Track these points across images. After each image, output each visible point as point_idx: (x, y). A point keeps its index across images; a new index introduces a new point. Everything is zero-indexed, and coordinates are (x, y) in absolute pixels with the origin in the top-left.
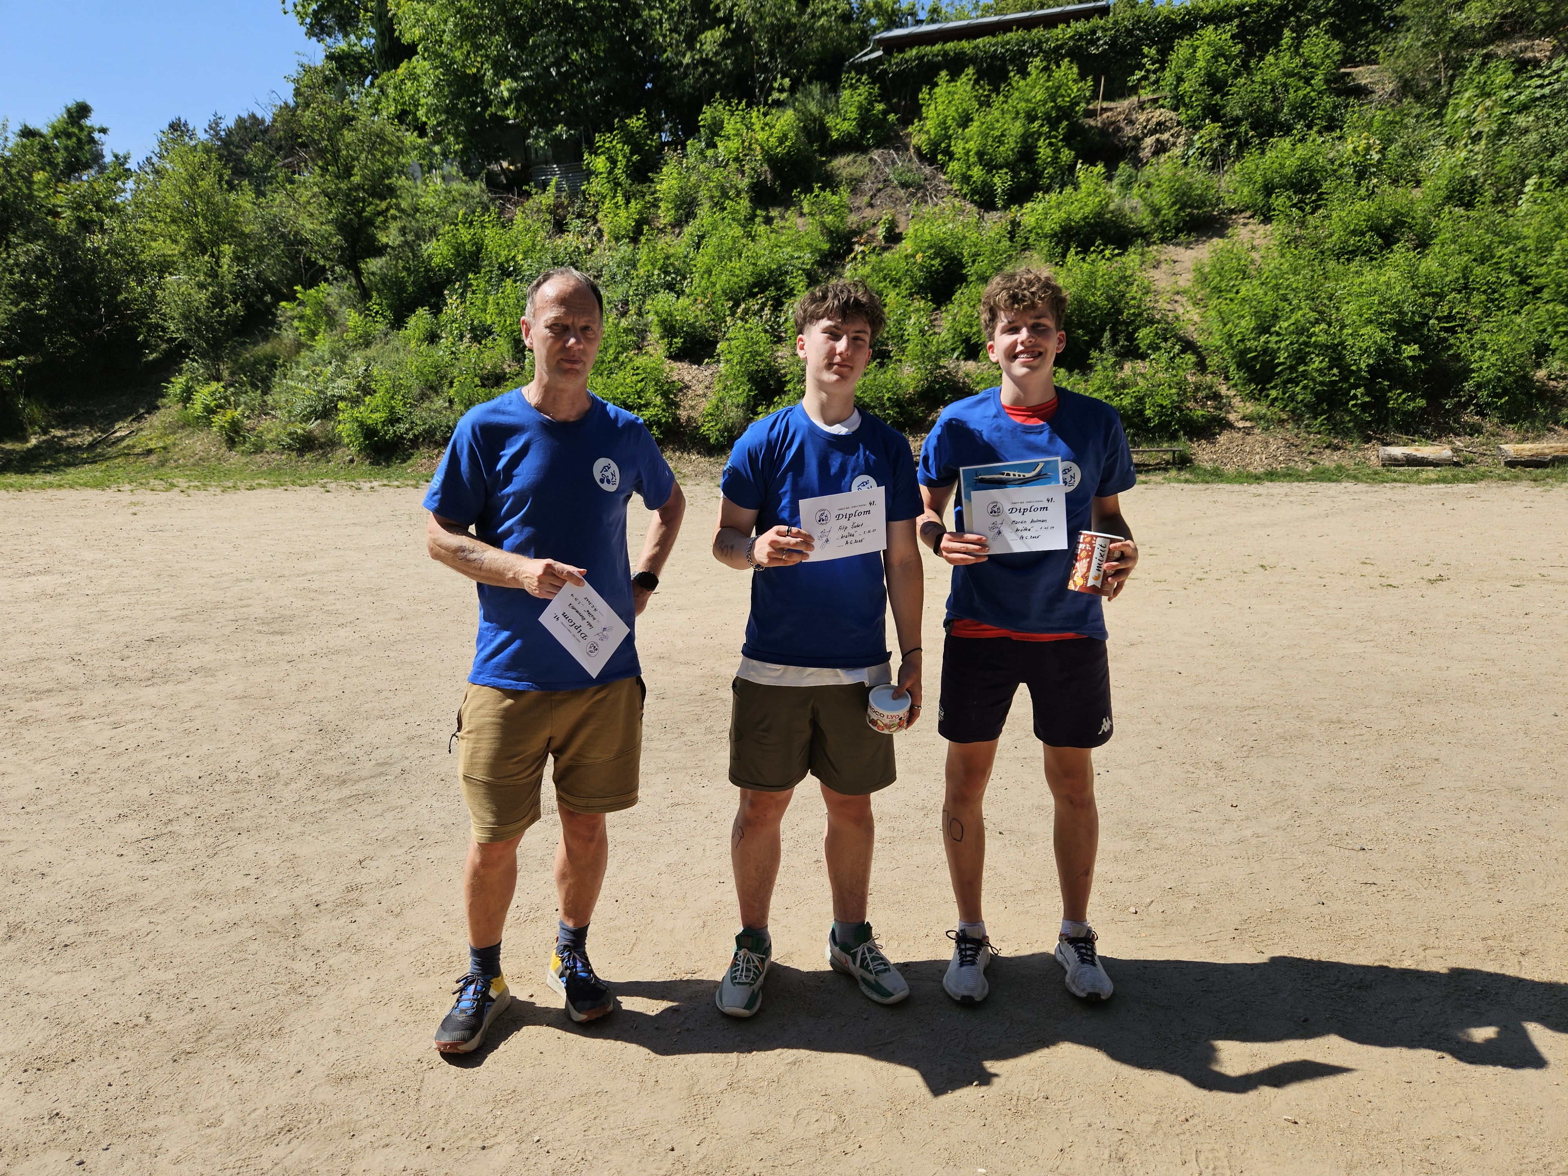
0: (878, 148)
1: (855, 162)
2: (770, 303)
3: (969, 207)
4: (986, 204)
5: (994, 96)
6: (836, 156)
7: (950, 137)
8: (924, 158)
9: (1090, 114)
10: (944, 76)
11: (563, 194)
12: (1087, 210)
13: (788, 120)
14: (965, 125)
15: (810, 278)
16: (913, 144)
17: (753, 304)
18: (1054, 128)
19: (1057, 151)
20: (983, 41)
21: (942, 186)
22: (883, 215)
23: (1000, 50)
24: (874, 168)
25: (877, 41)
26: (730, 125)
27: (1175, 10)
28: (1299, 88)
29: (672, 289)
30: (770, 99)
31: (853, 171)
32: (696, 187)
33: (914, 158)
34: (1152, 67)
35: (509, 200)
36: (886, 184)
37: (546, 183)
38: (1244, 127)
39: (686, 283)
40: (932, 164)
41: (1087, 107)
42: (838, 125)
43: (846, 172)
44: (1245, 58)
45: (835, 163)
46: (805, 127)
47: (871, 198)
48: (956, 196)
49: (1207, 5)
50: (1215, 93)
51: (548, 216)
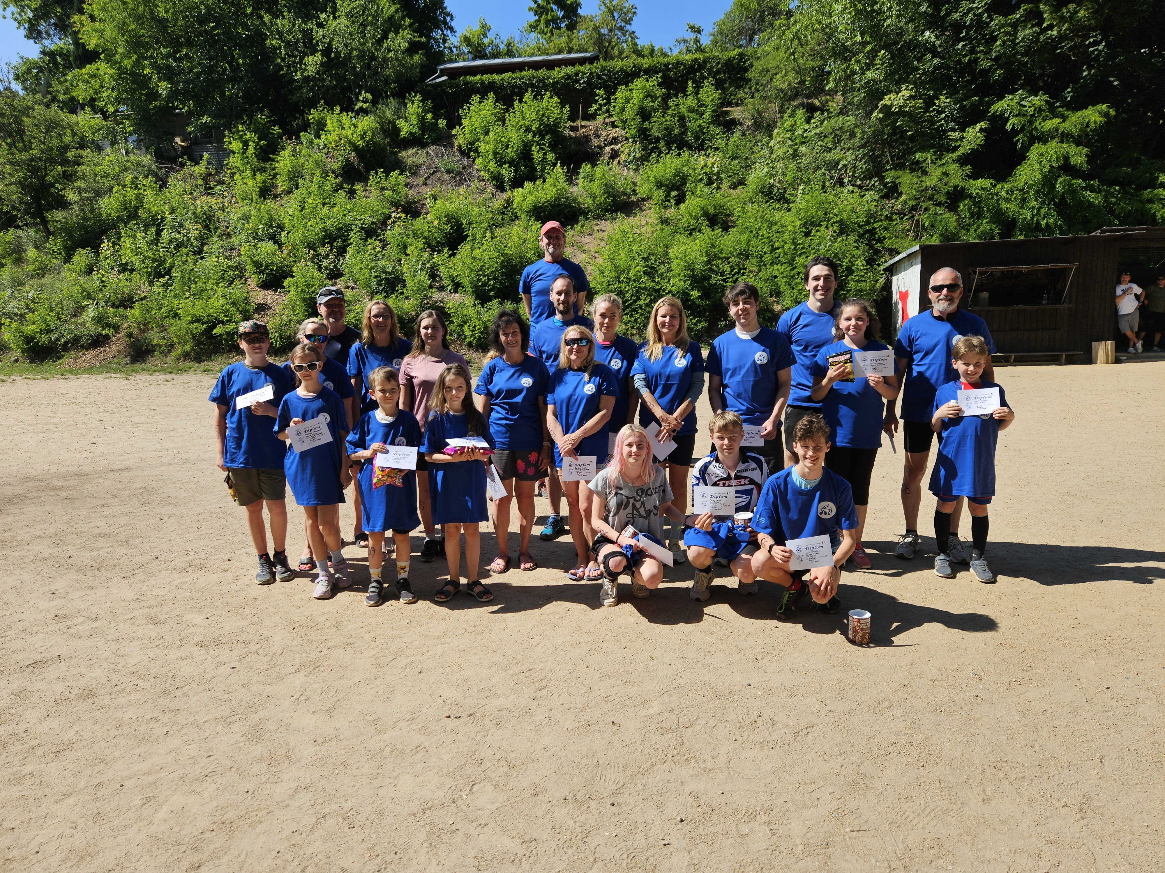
0: (433, 144)
1: (417, 154)
2: (335, 250)
3: (490, 188)
4: (501, 188)
5: (507, 115)
6: (405, 148)
7: (478, 140)
8: (464, 153)
9: (574, 129)
10: (476, 98)
11: (210, 167)
12: (549, 196)
13: (367, 123)
14: (487, 133)
15: (370, 233)
16: (456, 144)
17: (322, 251)
18: (543, 138)
19: (545, 154)
20: (507, 75)
21: (475, 173)
22: (428, 191)
23: (518, 82)
24: (429, 158)
25: (442, 70)
26: (331, 123)
27: (627, 63)
28: (697, 120)
29: (273, 238)
30: (356, 107)
31: (415, 159)
32: (303, 165)
33: (457, 153)
34: (602, 102)
35: (173, 169)
36: (436, 170)
37: (202, 156)
38: (662, 144)
39: (283, 234)
40: (469, 158)
41: (572, 124)
42: (405, 128)
43: (409, 161)
44: (666, 98)
45: (403, 154)
46: (382, 127)
47: (426, 179)
48: (484, 180)
49: (646, 63)
50: (644, 121)
51: (200, 182)
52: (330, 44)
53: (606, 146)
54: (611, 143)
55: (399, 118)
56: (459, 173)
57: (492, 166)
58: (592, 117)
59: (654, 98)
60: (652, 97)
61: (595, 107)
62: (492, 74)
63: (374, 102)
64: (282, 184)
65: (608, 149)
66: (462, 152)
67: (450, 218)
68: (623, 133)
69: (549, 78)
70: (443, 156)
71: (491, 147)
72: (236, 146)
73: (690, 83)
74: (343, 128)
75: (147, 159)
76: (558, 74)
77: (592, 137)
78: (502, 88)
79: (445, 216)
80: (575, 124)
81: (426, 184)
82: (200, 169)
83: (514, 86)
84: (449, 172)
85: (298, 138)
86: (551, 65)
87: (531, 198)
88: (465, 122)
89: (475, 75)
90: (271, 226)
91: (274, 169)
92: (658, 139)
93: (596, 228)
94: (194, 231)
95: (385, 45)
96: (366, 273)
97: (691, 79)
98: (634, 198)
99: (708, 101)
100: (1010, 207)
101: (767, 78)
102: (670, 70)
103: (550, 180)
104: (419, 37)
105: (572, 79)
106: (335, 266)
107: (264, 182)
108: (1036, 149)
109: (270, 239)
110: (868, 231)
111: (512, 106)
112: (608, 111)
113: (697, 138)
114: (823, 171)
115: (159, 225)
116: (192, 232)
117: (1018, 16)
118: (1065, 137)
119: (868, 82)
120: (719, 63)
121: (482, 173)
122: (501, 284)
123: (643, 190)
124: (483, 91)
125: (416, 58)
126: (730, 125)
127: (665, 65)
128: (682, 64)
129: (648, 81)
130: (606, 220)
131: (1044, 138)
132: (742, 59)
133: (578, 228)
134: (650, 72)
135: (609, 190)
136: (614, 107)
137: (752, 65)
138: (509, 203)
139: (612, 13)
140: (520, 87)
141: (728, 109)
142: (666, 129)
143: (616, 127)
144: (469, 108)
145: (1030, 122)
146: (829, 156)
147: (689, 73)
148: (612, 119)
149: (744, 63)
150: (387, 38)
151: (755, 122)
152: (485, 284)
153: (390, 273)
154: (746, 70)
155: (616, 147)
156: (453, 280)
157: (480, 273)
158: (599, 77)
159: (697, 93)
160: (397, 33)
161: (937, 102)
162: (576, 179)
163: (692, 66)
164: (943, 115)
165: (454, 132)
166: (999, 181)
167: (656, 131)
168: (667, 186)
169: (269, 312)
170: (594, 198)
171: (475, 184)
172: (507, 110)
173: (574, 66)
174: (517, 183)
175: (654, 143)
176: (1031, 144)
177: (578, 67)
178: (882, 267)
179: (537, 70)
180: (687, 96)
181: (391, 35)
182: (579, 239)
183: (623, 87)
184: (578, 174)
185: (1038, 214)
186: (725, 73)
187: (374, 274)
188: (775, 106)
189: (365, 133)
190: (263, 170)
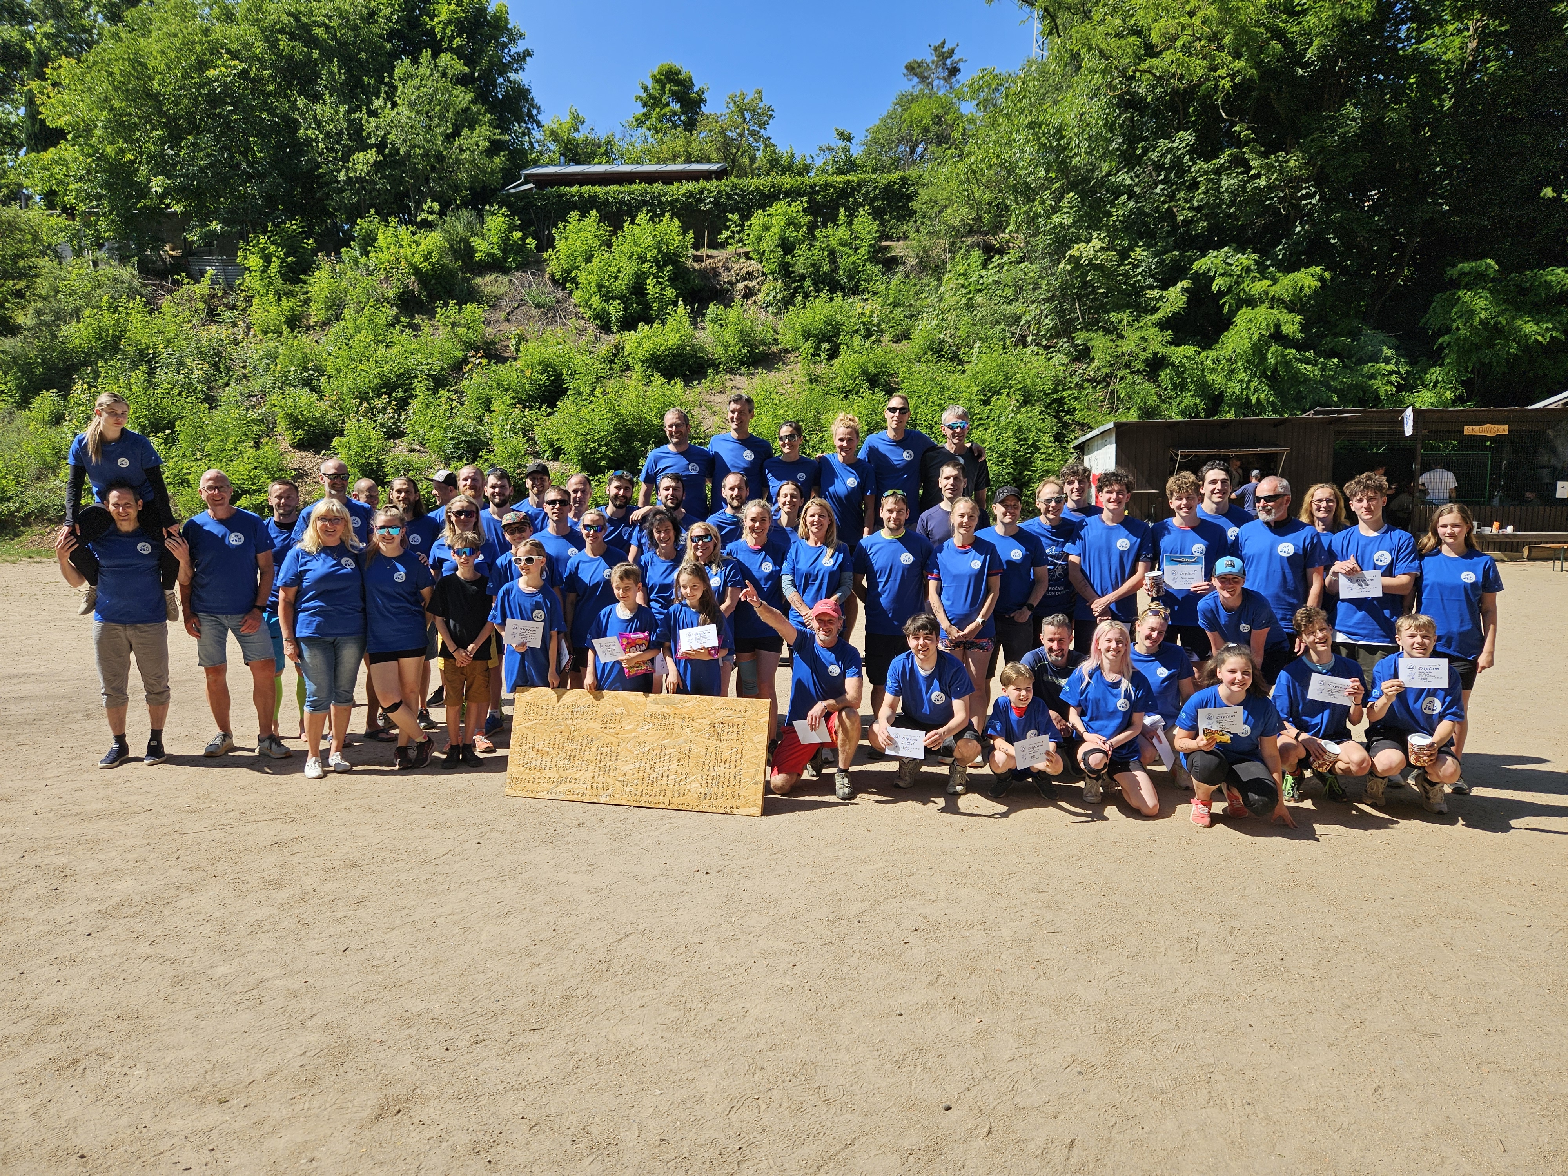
0: (517, 270)
1: (497, 281)
2: (394, 403)
3: (592, 329)
4: (606, 328)
5: (614, 238)
6: (480, 274)
7: (577, 268)
8: (559, 283)
9: (698, 259)
10: (574, 215)
11: (217, 287)
12: (670, 343)
13: (433, 240)
14: (589, 259)
15: (438, 382)
16: (548, 270)
17: (378, 403)
18: (660, 268)
19: (662, 289)
20: (613, 188)
21: (572, 309)
22: (513, 330)
23: (627, 198)
24: (513, 288)
25: (527, 176)
26: (383, 238)
27: (764, 183)
28: (850, 256)
29: (307, 383)
30: (419, 219)
31: (493, 289)
32: (346, 291)
33: (549, 282)
34: (735, 229)
35: (162, 286)
36: (522, 303)
37: (202, 273)
38: (807, 283)
39: (323, 380)
40: (564, 289)
41: (695, 253)
42: (482, 247)
43: (487, 290)
44: (812, 227)
45: (478, 280)
46: (452, 246)
47: (509, 314)
48: (583, 318)
49: (787, 182)
50: (786, 254)
51: (201, 305)
52: (384, 138)
53: (738, 281)
54: (745, 279)
55: (474, 235)
56: (551, 308)
57: (596, 301)
58: (723, 245)
59: (797, 227)
60: (795, 225)
61: (725, 234)
62: (593, 185)
63: (442, 213)
64: (316, 313)
65: (740, 286)
66: (555, 282)
67: (546, 366)
68: (759, 266)
69: (665, 194)
70: (530, 286)
71: (594, 278)
72: (254, 262)
73: (842, 211)
74: (401, 246)
75: (128, 273)
76: (677, 190)
77: (721, 271)
78: (606, 203)
79: (540, 364)
80: (699, 253)
81: (508, 321)
82: (203, 288)
83: (622, 202)
84: (538, 306)
85: (338, 253)
86: (669, 178)
87: (648, 345)
88: (560, 244)
89: (571, 186)
90: (305, 369)
91: (307, 293)
92: (803, 278)
93: (729, 384)
94: (198, 370)
95: (457, 143)
96: (438, 433)
97: (843, 205)
98: (774, 349)
99: (863, 234)
100: (1216, 379)
101: (936, 209)
102: (818, 193)
103: (670, 321)
104: (501, 134)
105: (697, 197)
106: (393, 423)
107: (292, 309)
108: (1243, 315)
109: (304, 385)
110: (1055, 401)
111: (621, 228)
112: (741, 240)
113: (851, 277)
114: (1002, 326)
115: (149, 362)
116: (196, 372)
117: (1222, 161)
118: (1275, 302)
119: (1055, 228)
120: (876, 187)
121: (581, 310)
122: (614, 451)
123: (787, 339)
124: (585, 206)
125: (497, 160)
126: (890, 264)
127: (811, 187)
128: (831, 186)
129: (790, 205)
130: (740, 375)
131: (1251, 302)
132: (904, 184)
133: (706, 383)
134: (793, 194)
135: (745, 337)
136: (749, 235)
137: (916, 193)
138: (619, 349)
139: (743, 113)
140: (629, 204)
141: (888, 243)
142: (813, 265)
143: (751, 259)
144: (565, 227)
145: (1238, 283)
146: (1009, 309)
147: (840, 197)
148: (746, 249)
149: (907, 189)
150: (459, 135)
151: (921, 262)
152: (594, 451)
153: (470, 434)
154: (910, 198)
155: (751, 284)
156: (552, 445)
157: (588, 437)
158: (729, 197)
159: (850, 223)
160: (472, 128)
161: (1132, 254)
162: (702, 321)
163: (843, 190)
164: (1140, 270)
165: (545, 255)
166: (1204, 349)
167: (800, 266)
168: (815, 336)
169: (309, 480)
170: (726, 347)
171: (573, 323)
172: (614, 233)
173: (697, 181)
174: (628, 324)
175: (798, 281)
176: (1239, 308)
177: (702, 183)
178: (1072, 445)
179: (650, 184)
180: (838, 226)
181: (465, 131)
182: (707, 397)
183: (760, 211)
184: (704, 315)
185: (1248, 387)
186: (883, 200)
187: (450, 435)
188: (944, 243)
189: (430, 253)
190: (289, 294)
